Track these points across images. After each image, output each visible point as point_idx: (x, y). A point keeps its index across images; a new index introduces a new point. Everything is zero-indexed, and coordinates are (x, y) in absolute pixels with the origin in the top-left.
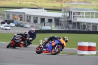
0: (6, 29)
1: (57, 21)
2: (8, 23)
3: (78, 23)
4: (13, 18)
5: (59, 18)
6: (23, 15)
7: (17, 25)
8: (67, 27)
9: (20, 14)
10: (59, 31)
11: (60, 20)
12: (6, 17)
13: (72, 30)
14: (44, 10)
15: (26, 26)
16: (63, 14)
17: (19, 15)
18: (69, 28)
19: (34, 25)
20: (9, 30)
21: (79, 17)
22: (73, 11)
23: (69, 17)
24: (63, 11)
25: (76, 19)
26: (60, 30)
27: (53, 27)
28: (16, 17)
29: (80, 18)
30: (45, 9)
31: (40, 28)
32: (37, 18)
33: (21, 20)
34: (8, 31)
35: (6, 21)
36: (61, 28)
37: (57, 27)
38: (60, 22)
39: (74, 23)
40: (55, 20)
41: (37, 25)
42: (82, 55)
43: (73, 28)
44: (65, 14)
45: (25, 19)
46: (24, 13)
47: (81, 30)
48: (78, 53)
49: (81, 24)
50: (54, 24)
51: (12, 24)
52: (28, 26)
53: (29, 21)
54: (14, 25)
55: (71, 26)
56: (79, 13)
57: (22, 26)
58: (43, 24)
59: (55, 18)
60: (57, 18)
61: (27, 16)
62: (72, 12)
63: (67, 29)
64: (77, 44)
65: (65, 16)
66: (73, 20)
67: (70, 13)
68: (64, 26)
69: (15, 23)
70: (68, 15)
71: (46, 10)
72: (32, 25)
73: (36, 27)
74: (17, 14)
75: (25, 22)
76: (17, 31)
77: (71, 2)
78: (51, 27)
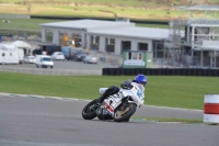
0: (45, 66)
1: (158, 48)
2: (50, 53)
3: (206, 52)
4: (61, 40)
5: (163, 41)
6: (82, 34)
7: (69, 58)
8: (180, 61)
9: (76, 33)
10: (162, 70)
11: (166, 44)
12: (43, 39)
13: (191, 67)
14: (128, 22)
15: (88, 58)
16: (172, 32)
17: (74, 35)
18: (185, 63)
19: (107, 57)
20: (52, 67)
21: (207, 38)
22: (194, 26)
23: (185, 39)
24: (171, 25)
25: (201, 43)
26: (165, 67)
27: (150, 62)
28: (66, 38)
29: (210, 41)
30: (132, 21)
31: (121, 63)
32: (113, 41)
33: (77, 45)
34: (49, 69)
35: (44, 48)
36: (169, 64)
37: (159, 60)
38: (164, 51)
39: (197, 53)
40: (154, 45)
41: (113, 58)
42: (215, 124)
43: (194, 64)
44: (177, 32)
45: (86, 43)
46: (84, 30)
47: (211, 68)
48: (205, 121)
49: (211, 55)
50: (151, 55)
51: (58, 56)
52: (94, 59)
53: (95, 47)
54: (62, 57)
55: (189, 58)
56: (208, 30)
57: (80, 60)
58: (127, 54)
59: (154, 41)
60: (158, 41)
61: (92, 37)
62: (191, 28)
63: (182, 66)
64: (203, 99)
65: (175, 37)
66: (193, 46)
67: (187, 28)
68: (174, 58)
69: (64, 53)
70: (182, 33)
71: (134, 24)
72: (102, 56)
73: (112, 62)
74: (70, 33)
75: (87, 51)
76: (68, 70)
77: (190, 4)
78: (145, 60)
